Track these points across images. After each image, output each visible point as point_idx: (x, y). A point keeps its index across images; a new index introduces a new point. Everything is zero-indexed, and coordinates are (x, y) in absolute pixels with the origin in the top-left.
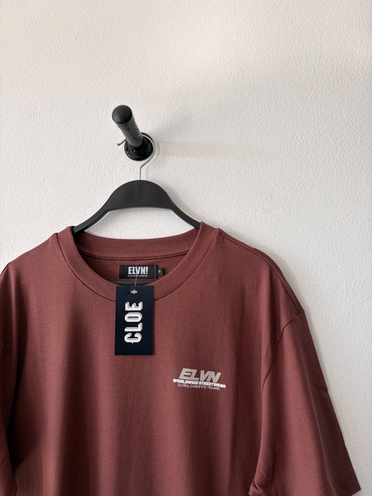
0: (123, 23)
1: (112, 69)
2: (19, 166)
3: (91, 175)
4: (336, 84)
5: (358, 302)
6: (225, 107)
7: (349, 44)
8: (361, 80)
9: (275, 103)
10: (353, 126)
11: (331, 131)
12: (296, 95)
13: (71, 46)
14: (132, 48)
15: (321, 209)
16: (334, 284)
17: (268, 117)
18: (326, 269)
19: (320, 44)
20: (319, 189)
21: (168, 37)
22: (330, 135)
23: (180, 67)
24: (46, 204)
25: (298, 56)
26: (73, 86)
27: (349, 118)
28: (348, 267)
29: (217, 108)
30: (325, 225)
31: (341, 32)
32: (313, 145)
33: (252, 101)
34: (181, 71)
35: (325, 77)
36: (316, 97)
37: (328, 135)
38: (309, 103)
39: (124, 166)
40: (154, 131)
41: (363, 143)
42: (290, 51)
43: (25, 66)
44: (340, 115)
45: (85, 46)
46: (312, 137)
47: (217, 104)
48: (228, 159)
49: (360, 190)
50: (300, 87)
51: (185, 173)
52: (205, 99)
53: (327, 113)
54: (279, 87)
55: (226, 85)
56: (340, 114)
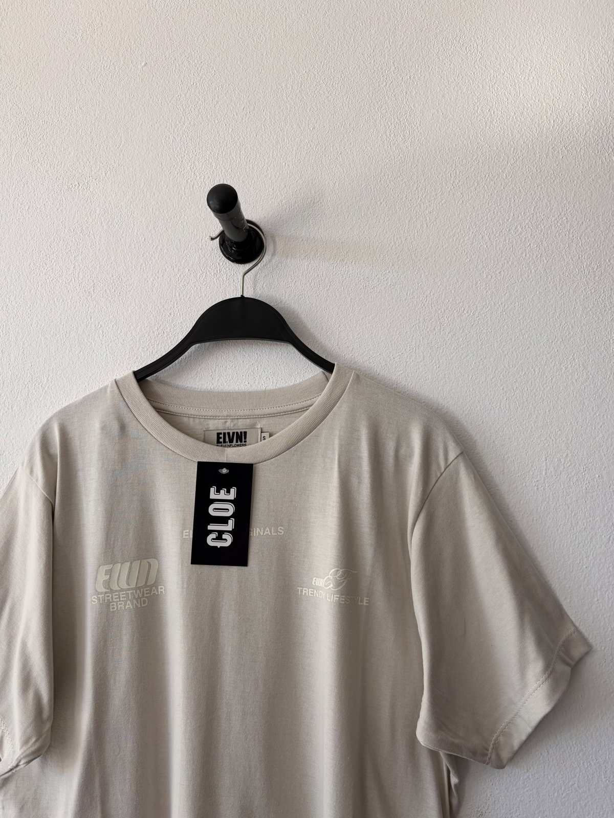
0: (220, 43)
1: (202, 117)
2: (54, 265)
3: (167, 283)
4: (543, 156)
5: (562, 487)
6: (376, 185)
7: (568, 94)
8: (582, 151)
9: (452, 182)
10: (567, 223)
11: (533, 230)
12: (484, 170)
13: (138, 78)
14: (233, 85)
15: (514, 348)
16: (529, 460)
17: (441, 204)
18: (517, 438)
19: (523, 92)
20: (512, 317)
21: (289, 71)
22: (531, 235)
23: (308, 119)
24: (97, 325)
25: (489, 111)
26: (139, 141)
27: (560, 210)
28: (549, 435)
29: (362, 186)
30: (519, 371)
31: (556, 74)
32: (506, 249)
33: (417, 177)
34: (308, 125)
35: (528, 145)
36: (513, 176)
37: (529, 235)
38: (503, 184)
39: (219, 271)
40: (265, 217)
41: (580, 250)
42: (476, 101)
43: (64, 105)
44: (548, 206)
45: (160, 78)
46: (505, 238)
47: (363, 179)
48: (377, 267)
49: (573, 321)
50: (490, 159)
51: (311, 285)
52: (345, 172)
53: (529, 201)
54: (458, 158)
55: (378, 150)
56: (548, 203)
